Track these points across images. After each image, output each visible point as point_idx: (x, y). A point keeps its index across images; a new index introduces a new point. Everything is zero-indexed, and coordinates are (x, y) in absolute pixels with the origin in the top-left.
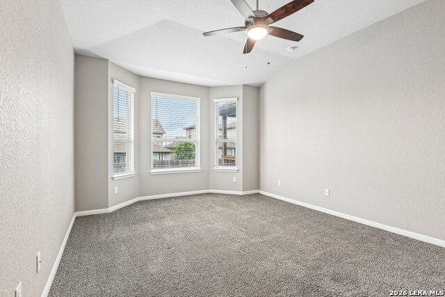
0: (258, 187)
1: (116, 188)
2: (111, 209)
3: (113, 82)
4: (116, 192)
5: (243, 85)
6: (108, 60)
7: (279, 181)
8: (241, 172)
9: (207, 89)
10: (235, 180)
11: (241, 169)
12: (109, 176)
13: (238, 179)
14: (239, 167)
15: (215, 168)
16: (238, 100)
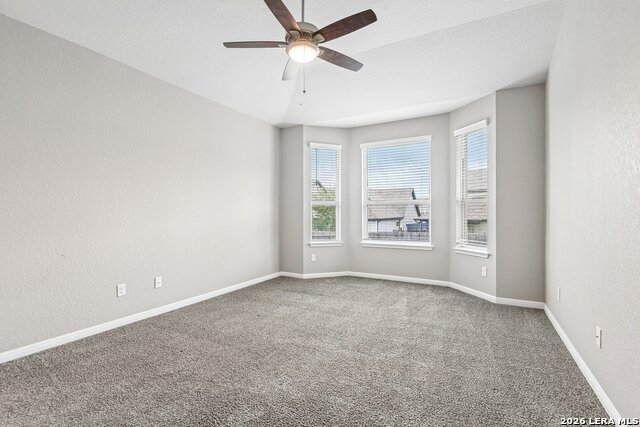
0: (543, 298)
1: (314, 255)
2: (305, 276)
3: (309, 146)
4: (314, 259)
5: (497, 92)
6: (302, 125)
7: (558, 290)
8: (494, 259)
9: (446, 117)
10: (484, 274)
11: (494, 253)
12: (305, 242)
13: (489, 270)
14: (490, 249)
15: (457, 247)
16: (488, 123)
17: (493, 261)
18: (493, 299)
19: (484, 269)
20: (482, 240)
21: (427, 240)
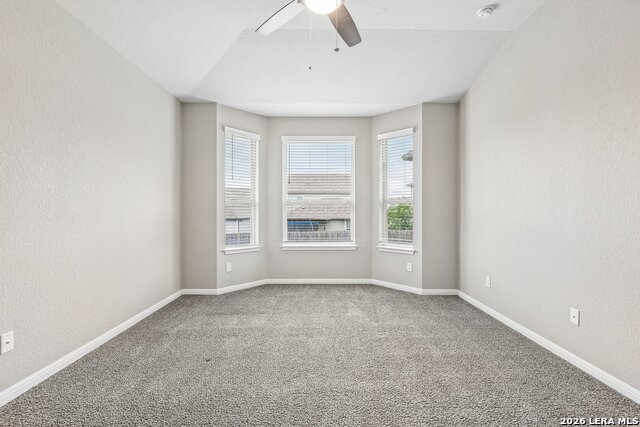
0: (457, 285)
1: (229, 264)
2: (219, 291)
3: (224, 129)
4: (229, 269)
5: (423, 104)
6: (215, 103)
7: (488, 278)
8: (420, 255)
9: (368, 120)
10: (409, 269)
11: (420, 250)
12: (219, 249)
13: (414, 266)
14: (416, 245)
15: (380, 246)
16: (414, 131)
17: (419, 257)
18: (419, 291)
19: (409, 265)
20: (409, 239)
21: (350, 240)
